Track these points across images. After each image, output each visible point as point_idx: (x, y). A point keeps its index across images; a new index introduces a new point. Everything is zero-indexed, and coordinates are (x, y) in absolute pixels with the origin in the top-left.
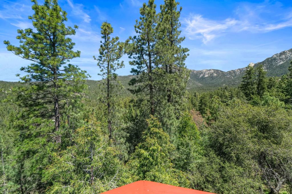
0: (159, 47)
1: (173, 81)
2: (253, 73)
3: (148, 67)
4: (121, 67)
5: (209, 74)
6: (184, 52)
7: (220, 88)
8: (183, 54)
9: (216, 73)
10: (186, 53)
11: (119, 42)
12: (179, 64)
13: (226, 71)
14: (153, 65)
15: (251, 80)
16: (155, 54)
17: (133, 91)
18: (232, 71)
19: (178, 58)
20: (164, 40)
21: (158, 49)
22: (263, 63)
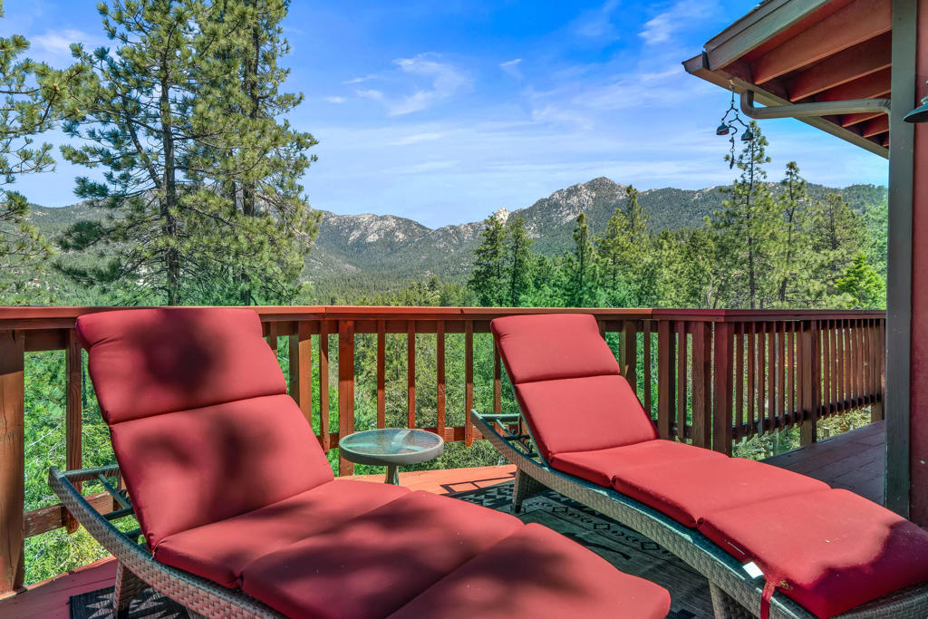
0: (211, 114)
1: (262, 243)
2: (502, 240)
3: (158, 183)
4: (38, 169)
5: (382, 233)
6: (300, 147)
7: (415, 283)
8: (298, 154)
9: (405, 232)
10: (308, 153)
11: (28, 60)
12: (281, 186)
13: (434, 228)
14: (179, 175)
15: (497, 260)
16: (194, 137)
17: (84, 274)
18: (452, 227)
19: (278, 165)
20: (230, 93)
21: (208, 120)
22: (531, 211)
